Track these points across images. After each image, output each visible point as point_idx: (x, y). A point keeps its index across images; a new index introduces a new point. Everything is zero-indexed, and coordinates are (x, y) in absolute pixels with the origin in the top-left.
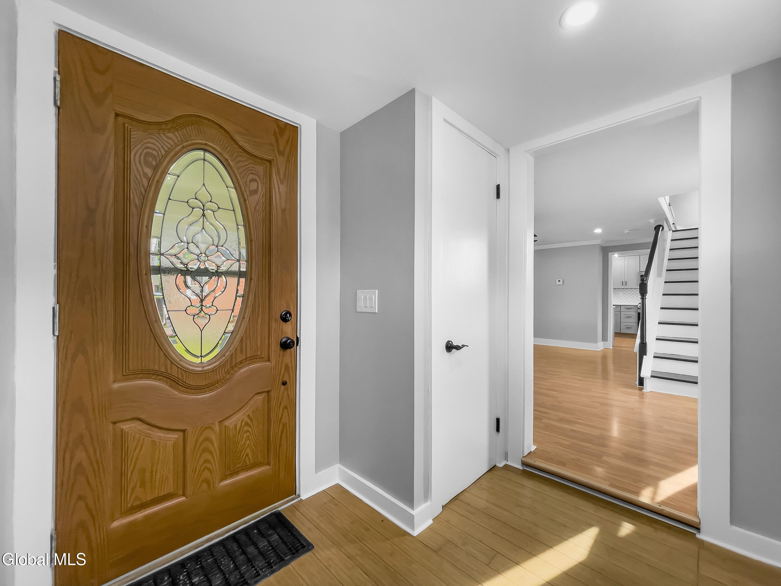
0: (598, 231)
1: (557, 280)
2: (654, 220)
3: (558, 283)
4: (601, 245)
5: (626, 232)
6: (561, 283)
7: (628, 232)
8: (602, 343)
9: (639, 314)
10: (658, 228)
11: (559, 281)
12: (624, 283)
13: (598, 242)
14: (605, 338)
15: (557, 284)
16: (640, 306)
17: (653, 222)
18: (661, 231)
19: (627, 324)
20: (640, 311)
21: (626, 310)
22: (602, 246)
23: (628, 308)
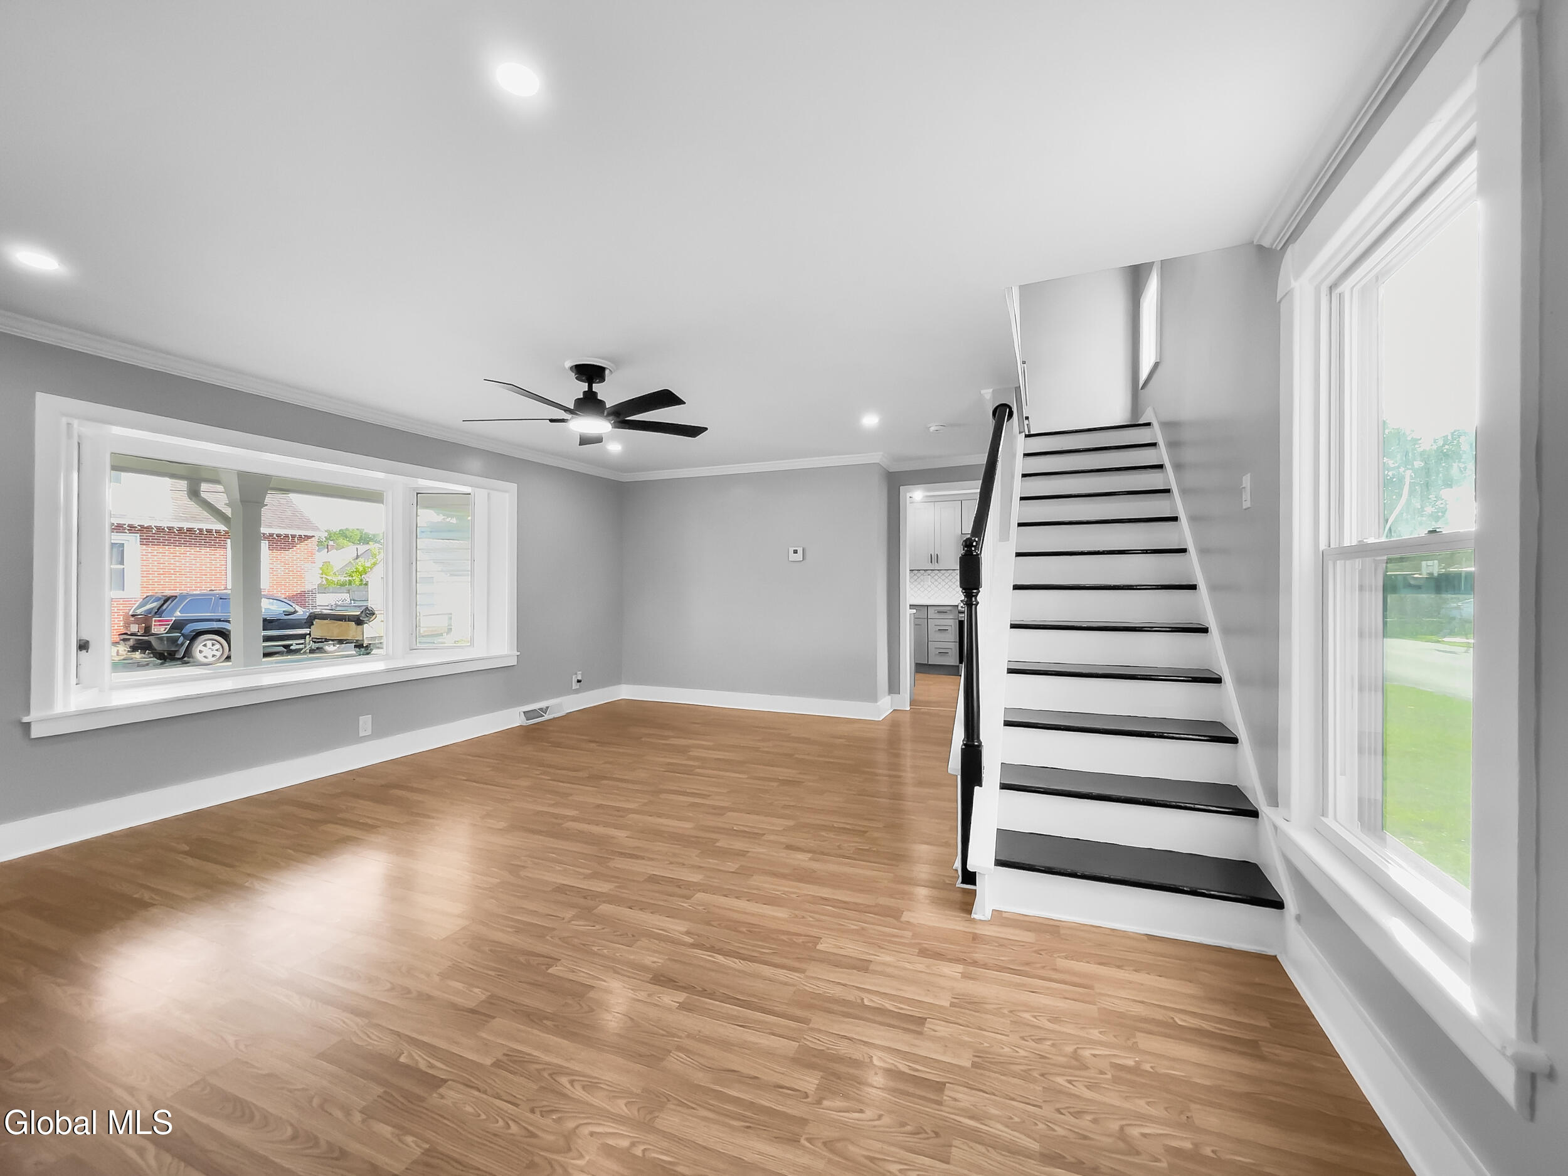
0: (870, 421)
1: (790, 548)
2: (991, 390)
3: (793, 557)
4: (885, 467)
5: (932, 429)
6: (799, 557)
7: (937, 428)
8: (890, 697)
9: (961, 623)
10: (1002, 413)
11: (795, 552)
12: (934, 559)
13: (876, 457)
14: (894, 687)
15: (790, 560)
16: (962, 607)
17: (989, 399)
18: (1007, 421)
19: (939, 645)
20: (964, 617)
21: (938, 616)
22: (885, 469)
23: (942, 610)
